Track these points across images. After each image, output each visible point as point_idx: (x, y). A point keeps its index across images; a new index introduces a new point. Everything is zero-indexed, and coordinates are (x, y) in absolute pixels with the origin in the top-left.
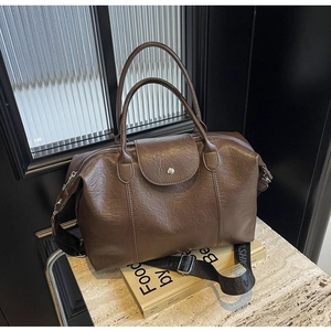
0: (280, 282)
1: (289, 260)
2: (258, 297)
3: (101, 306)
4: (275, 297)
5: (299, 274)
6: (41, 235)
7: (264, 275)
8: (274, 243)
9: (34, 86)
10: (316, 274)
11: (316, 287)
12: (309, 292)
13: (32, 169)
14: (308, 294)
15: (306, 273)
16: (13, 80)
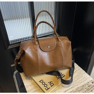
0: (80, 81)
1: (83, 75)
2: (74, 86)
3: (29, 87)
4: (79, 86)
5: (86, 79)
6: (12, 66)
7: (76, 80)
8: (79, 70)
9: (10, 20)
10: (91, 80)
11: (91, 83)
12: (89, 85)
13: (10, 47)
14: (88, 85)
15: (88, 79)
16: (4, 18)
